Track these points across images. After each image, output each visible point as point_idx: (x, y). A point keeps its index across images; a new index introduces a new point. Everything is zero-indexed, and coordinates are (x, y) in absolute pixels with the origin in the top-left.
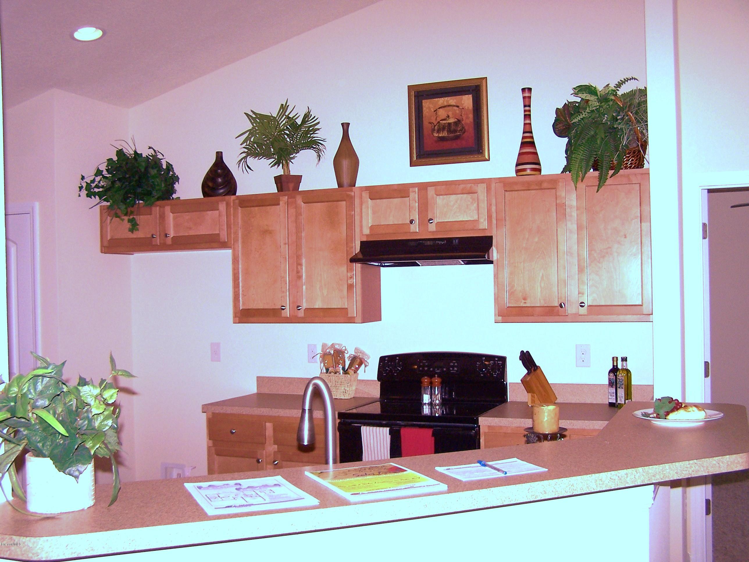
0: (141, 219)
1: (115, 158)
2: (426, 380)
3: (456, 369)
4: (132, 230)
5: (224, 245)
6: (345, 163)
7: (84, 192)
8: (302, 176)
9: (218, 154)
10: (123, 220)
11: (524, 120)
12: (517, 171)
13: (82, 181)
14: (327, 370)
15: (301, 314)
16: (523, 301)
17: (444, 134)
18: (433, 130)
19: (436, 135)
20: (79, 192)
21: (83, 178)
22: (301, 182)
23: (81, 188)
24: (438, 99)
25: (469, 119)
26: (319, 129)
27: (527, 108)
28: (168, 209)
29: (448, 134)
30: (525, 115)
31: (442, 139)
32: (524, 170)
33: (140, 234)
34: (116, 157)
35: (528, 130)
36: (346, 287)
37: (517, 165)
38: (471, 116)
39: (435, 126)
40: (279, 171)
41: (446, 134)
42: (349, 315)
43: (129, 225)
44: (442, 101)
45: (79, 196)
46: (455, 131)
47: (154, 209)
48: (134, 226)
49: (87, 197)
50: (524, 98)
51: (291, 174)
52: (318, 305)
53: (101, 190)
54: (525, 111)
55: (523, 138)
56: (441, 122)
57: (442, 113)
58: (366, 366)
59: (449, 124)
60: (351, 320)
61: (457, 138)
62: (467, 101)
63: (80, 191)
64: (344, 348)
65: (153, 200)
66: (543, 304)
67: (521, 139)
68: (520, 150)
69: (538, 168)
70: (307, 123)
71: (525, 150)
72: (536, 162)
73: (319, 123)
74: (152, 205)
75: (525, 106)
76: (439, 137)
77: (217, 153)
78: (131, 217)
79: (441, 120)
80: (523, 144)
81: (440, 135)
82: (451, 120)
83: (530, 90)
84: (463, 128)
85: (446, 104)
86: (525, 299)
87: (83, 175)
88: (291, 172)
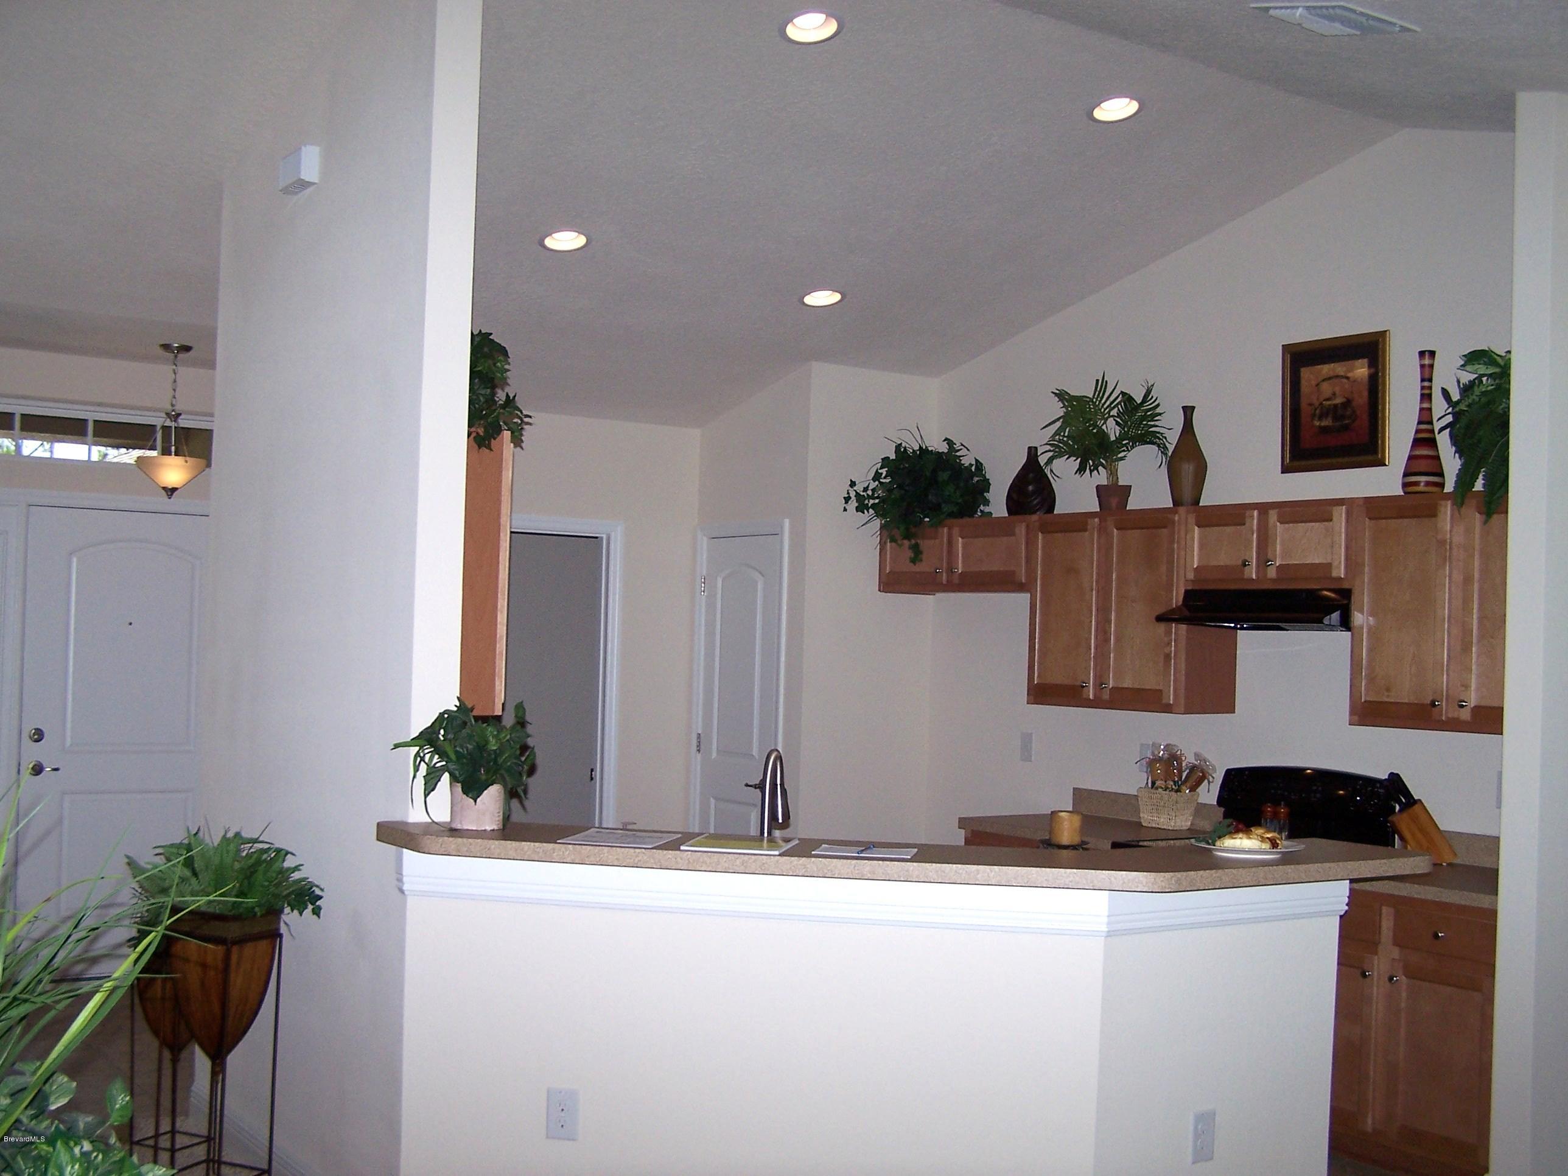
0: (925, 544)
1: (893, 457)
2: (1282, 810)
3: (1318, 795)
4: (913, 561)
5: (1020, 588)
6: (1188, 469)
7: (853, 504)
8: (1131, 486)
9: (1031, 450)
10: (900, 546)
11: (1420, 403)
12: (1405, 485)
13: (850, 488)
14: (1153, 783)
15: (1106, 696)
16: (1386, 694)
17: (1326, 423)
18: (1313, 416)
19: (1317, 423)
20: (845, 505)
21: (853, 484)
22: (1129, 496)
23: (847, 499)
24: (1322, 366)
25: (1361, 399)
26: (1162, 414)
27: (1426, 384)
28: (956, 531)
29: (1333, 422)
30: (1422, 395)
31: (1324, 430)
32: (1417, 484)
33: (923, 567)
34: (894, 455)
35: (1424, 419)
36: (1162, 657)
37: (1405, 475)
38: (1365, 394)
39: (1316, 409)
40: (1101, 477)
41: (1331, 421)
42: (1164, 701)
43: (910, 554)
44: (1326, 369)
45: (845, 510)
46: (1343, 417)
47: (940, 530)
48: (917, 554)
49: (857, 511)
50: (1422, 366)
51: (1120, 483)
52: (1127, 683)
53: (877, 501)
54: (1423, 388)
55: (1417, 431)
56: (1324, 402)
57: (1327, 389)
58: (1209, 782)
59: (1335, 406)
60: (1167, 709)
61: (1346, 428)
62: (1361, 370)
63: (846, 502)
64: (1179, 753)
65: (943, 517)
66: (1412, 699)
67: (1414, 433)
68: (1411, 451)
69: (1436, 481)
70: (1145, 405)
71: (1419, 452)
72: (1439, 471)
73: (1158, 405)
74: (940, 524)
75: (1423, 380)
76: (1320, 427)
77: (1030, 448)
78: (913, 542)
79: (1324, 400)
80: (1417, 442)
81: (1323, 424)
82: (1338, 401)
83: (1432, 354)
84: (1354, 412)
85: (1331, 374)
86: (1388, 690)
87: (853, 480)
88: (1119, 480)
